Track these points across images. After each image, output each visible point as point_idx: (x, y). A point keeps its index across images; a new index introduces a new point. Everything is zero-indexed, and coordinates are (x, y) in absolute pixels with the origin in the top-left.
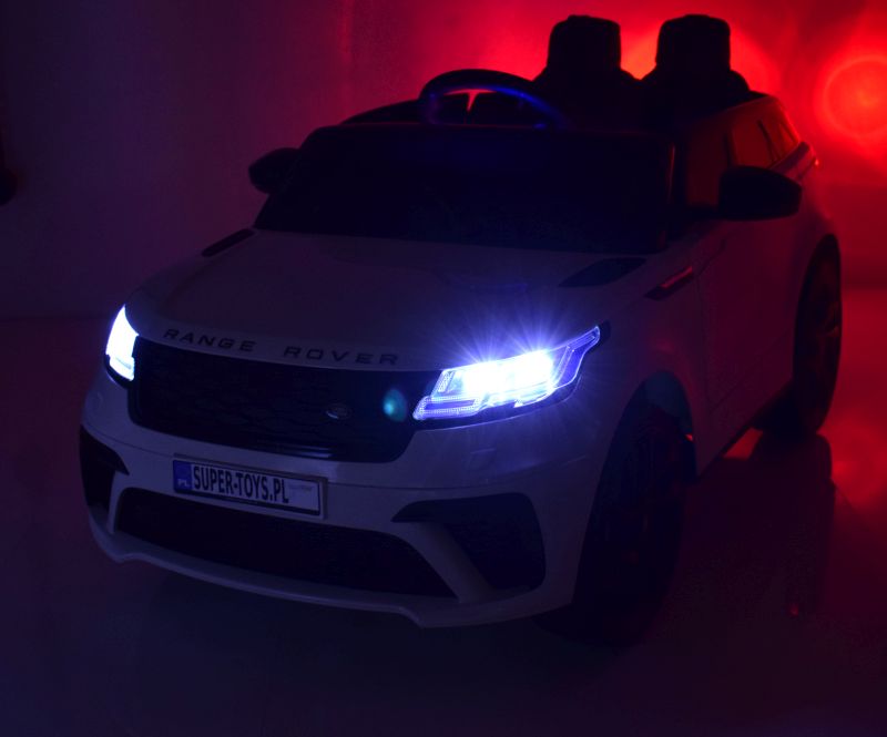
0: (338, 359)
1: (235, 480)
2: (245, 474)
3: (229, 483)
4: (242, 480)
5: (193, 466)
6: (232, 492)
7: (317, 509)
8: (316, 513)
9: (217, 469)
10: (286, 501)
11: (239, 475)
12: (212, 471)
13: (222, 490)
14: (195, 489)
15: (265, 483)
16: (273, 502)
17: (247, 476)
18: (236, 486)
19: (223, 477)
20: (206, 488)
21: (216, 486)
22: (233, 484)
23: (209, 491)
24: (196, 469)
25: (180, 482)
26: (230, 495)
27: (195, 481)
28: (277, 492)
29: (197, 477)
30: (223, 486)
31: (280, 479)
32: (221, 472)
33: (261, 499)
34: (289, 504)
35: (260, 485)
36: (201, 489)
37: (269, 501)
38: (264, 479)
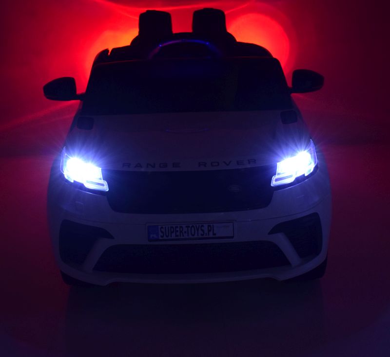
0: (228, 165)
1: (185, 229)
2: (191, 226)
3: (181, 232)
4: (189, 229)
5: (160, 227)
6: (183, 236)
7: (232, 235)
8: (232, 237)
9: (174, 226)
10: (214, 234)
11: (188, 227)
12: (172, 227)
13: (176, 236)
14: (161, 238)
15: (202, 228)
16: (207, 236)
17: (193, 226)
18: (185, 232)
19: (178, 229)
20: (167, 236)
21: (173, 235)
22: (183, 232)
23: (170, 238)
24: (162, 228)
25: (151, 236)
26: (182, 237)
27: (160, 234)
28: (209, 231)
29: (162, 232)
30: (178, 233)
31: (212, 224)
32: (176, 227)
33: (200, 236)
34: (217, 236)
35: (200, 229)
36: (165, 238)
37: (205, 236)
38: (202, 226)
